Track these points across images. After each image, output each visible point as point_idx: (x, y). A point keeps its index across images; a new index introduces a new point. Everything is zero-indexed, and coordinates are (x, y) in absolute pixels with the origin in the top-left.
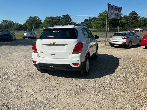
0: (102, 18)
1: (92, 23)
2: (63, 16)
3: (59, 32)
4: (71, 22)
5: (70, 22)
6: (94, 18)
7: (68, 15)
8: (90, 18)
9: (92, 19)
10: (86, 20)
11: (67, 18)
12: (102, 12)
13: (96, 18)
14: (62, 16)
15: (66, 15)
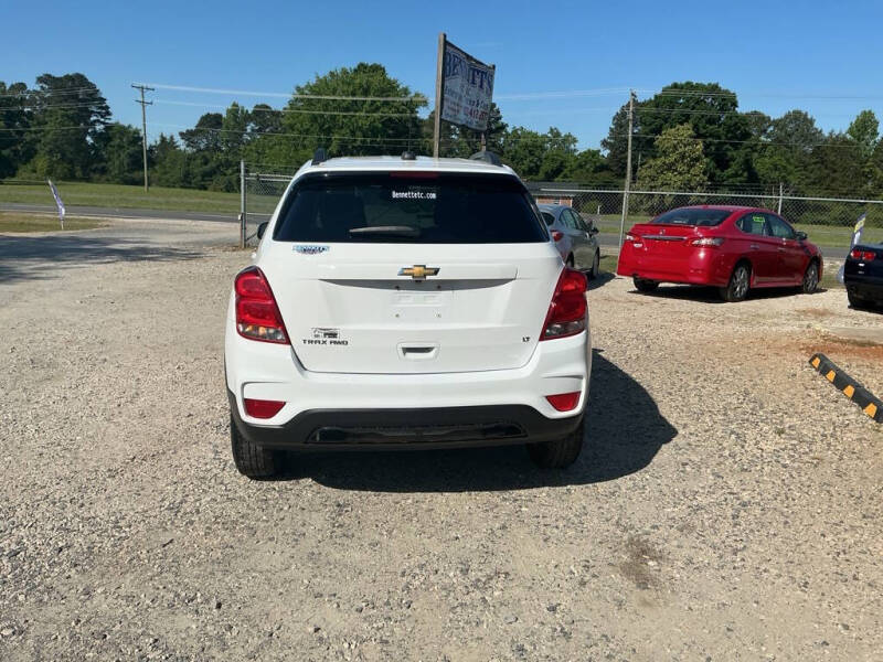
0: (314, 119)
1: (249, 143)
2: (45, 79)
3: (434, 196)
4: (109, 128)
5: (99, 127)
6: (262, 113)
7: (79, 80)
8: (235, 111)
9: (248, 118)
10: (211, 121)
11: (75, 97)
12: (313, 81)
13: (276, 114)
14: (40, 80)
15: (67, 77)
